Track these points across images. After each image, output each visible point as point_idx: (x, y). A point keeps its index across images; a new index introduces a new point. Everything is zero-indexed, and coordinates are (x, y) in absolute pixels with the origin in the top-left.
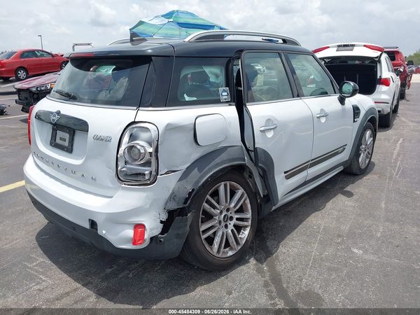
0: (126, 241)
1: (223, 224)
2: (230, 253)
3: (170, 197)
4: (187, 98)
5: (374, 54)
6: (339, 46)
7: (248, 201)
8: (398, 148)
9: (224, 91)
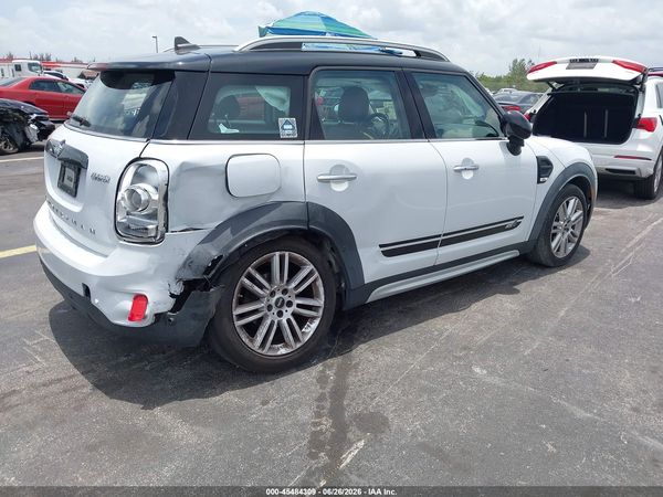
0: (121, 314)
1: (275, 310)
2: (283, 351)
3: (185, 263)
4: (223, 130)
5: (628, 75)
6: (572, 61)
7: (320, 283)
8: (645, 233)
9: (287, 123)
